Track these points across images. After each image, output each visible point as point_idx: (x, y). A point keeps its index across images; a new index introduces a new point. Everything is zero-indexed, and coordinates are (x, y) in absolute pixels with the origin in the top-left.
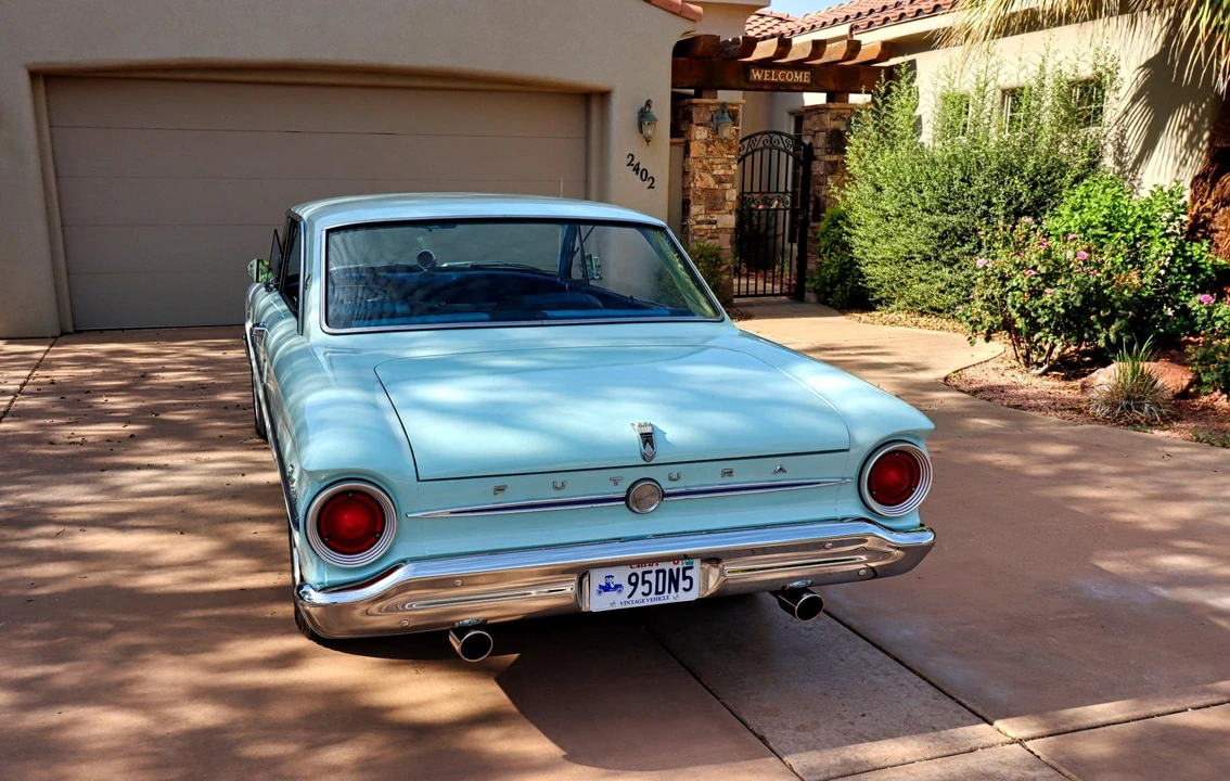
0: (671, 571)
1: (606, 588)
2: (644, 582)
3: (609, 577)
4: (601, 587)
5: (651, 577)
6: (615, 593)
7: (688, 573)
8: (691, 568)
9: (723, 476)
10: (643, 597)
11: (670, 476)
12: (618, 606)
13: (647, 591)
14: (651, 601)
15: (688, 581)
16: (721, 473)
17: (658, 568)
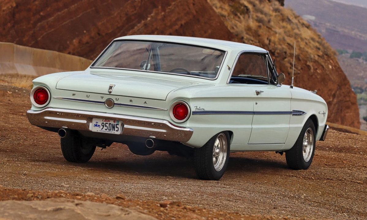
0: (113, 124)
1: (96, 125)
2: (106, 126)
3: (97, 122)
4: (95, 125)
5: (108, 125)
6: (98, 127)
7: (117, 126)
8: (118, 125)
9: (130, 101)
10: (105, 130)
11: (116, 99)
12: (99, 131)
13: (106, 129)
14: (107, 132)
15: (117, 128)
16: (129, 101)
17: (110, 123)
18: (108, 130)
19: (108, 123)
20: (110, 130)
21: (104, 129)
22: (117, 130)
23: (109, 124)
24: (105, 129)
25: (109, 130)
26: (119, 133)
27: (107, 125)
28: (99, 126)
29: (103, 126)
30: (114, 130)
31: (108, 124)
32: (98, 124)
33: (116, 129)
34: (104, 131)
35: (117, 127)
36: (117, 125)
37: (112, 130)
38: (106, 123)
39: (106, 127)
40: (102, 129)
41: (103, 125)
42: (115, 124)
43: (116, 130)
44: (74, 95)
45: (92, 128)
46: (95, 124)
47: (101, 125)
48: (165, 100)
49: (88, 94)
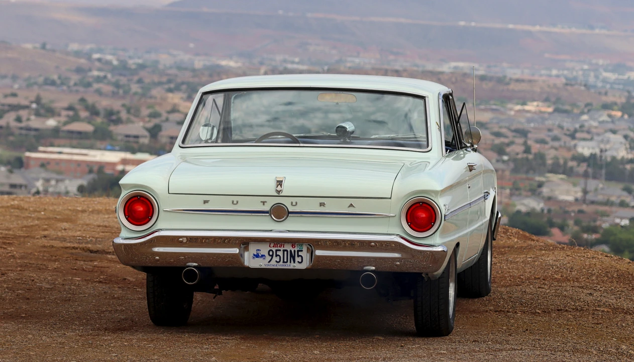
0: (291, 251)
1: (257, 256)
2: (277, 255)
3: (258, 250)
4: (254, 255)
5: (280, 253)
6: (261, 259)
7: (300, 253)
8: (302, 251)
9: (321, 206)
10: (277, 263)
11: (292, 203)
12: (263, 267)
13: (278, 260)
14: (281, 266)
15: (300, 258)
16: (319, 204)
17: (284, 249)
18: (281, 263)
19: (280, 250)
20: (287, 262)
21: (273, 262)
22: (300, 261)
23: (284, 251)
24: (276, 261)
25: (284, 262)
26: (304, 266)
27: (278, 253)
28: (263, 256)
29: (272, 256)
30: (294, 262)
31: (282, 252)
32: (262, 253)
33: (298, 259)
34: (274, 264)
35: (299, 256)
36: (298, 251)
37: (290, 262)
38: (276, 251)
39: (278, 257)
40: (269, 262)
41: (271, 253)
42: (295, 251)
43: (298, 262)
44: (205, 202)
45: (250, 261)
46: (256, 254)
47: (267, 255)
48: (390, 198)
49: (235, 199)
